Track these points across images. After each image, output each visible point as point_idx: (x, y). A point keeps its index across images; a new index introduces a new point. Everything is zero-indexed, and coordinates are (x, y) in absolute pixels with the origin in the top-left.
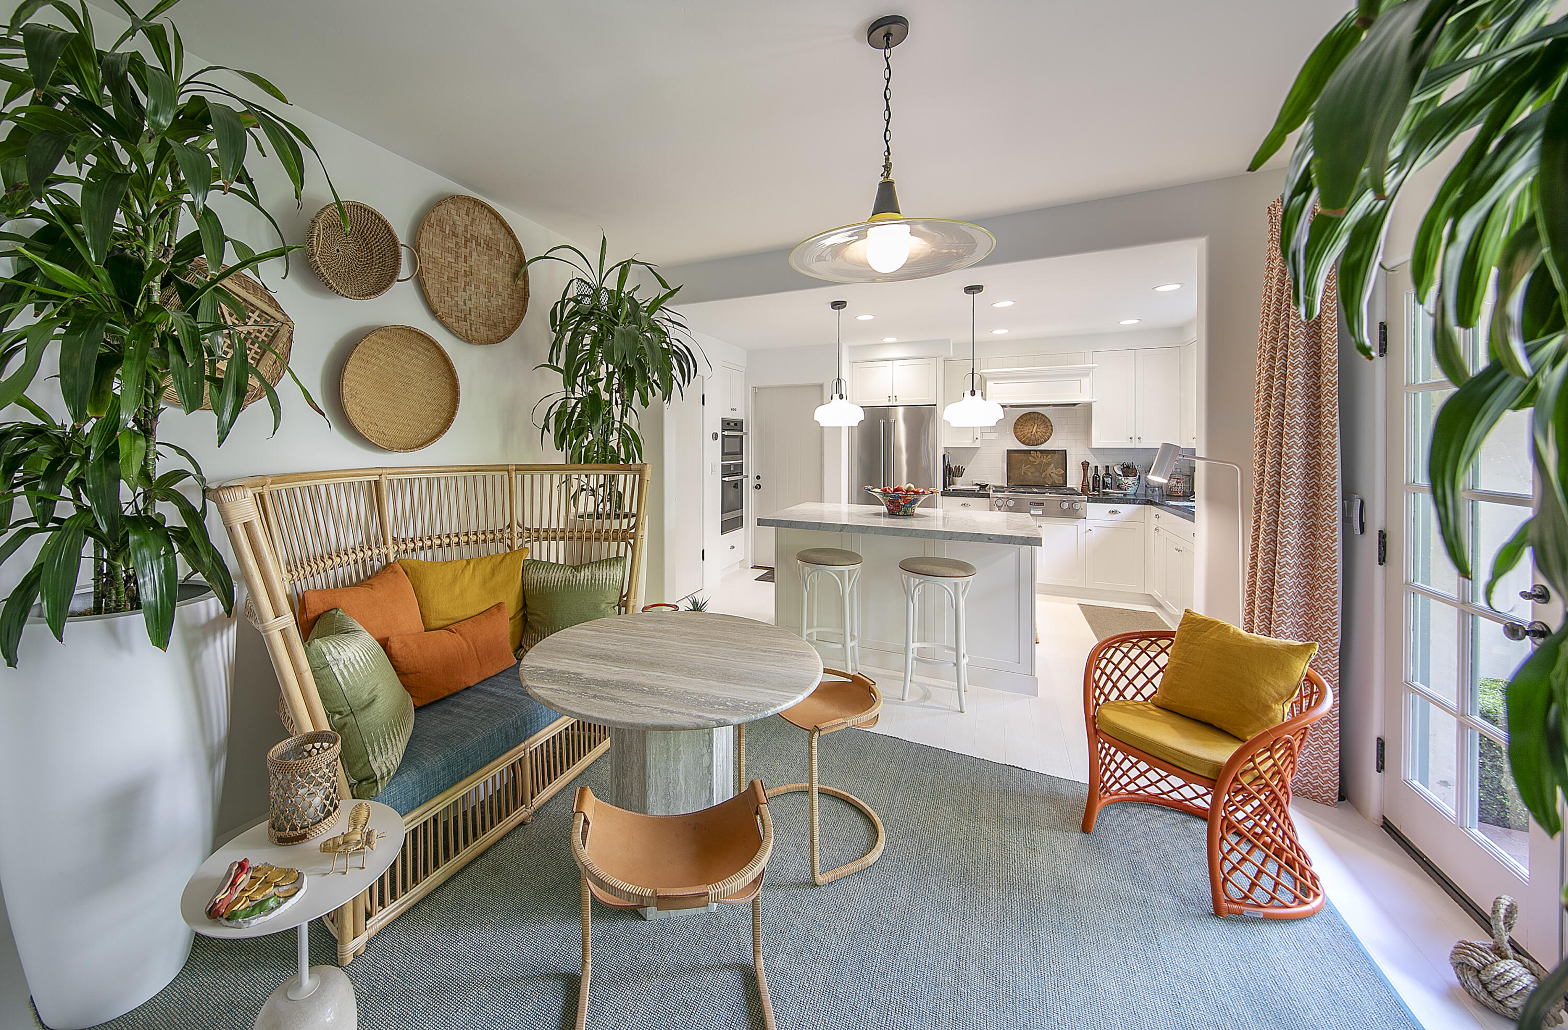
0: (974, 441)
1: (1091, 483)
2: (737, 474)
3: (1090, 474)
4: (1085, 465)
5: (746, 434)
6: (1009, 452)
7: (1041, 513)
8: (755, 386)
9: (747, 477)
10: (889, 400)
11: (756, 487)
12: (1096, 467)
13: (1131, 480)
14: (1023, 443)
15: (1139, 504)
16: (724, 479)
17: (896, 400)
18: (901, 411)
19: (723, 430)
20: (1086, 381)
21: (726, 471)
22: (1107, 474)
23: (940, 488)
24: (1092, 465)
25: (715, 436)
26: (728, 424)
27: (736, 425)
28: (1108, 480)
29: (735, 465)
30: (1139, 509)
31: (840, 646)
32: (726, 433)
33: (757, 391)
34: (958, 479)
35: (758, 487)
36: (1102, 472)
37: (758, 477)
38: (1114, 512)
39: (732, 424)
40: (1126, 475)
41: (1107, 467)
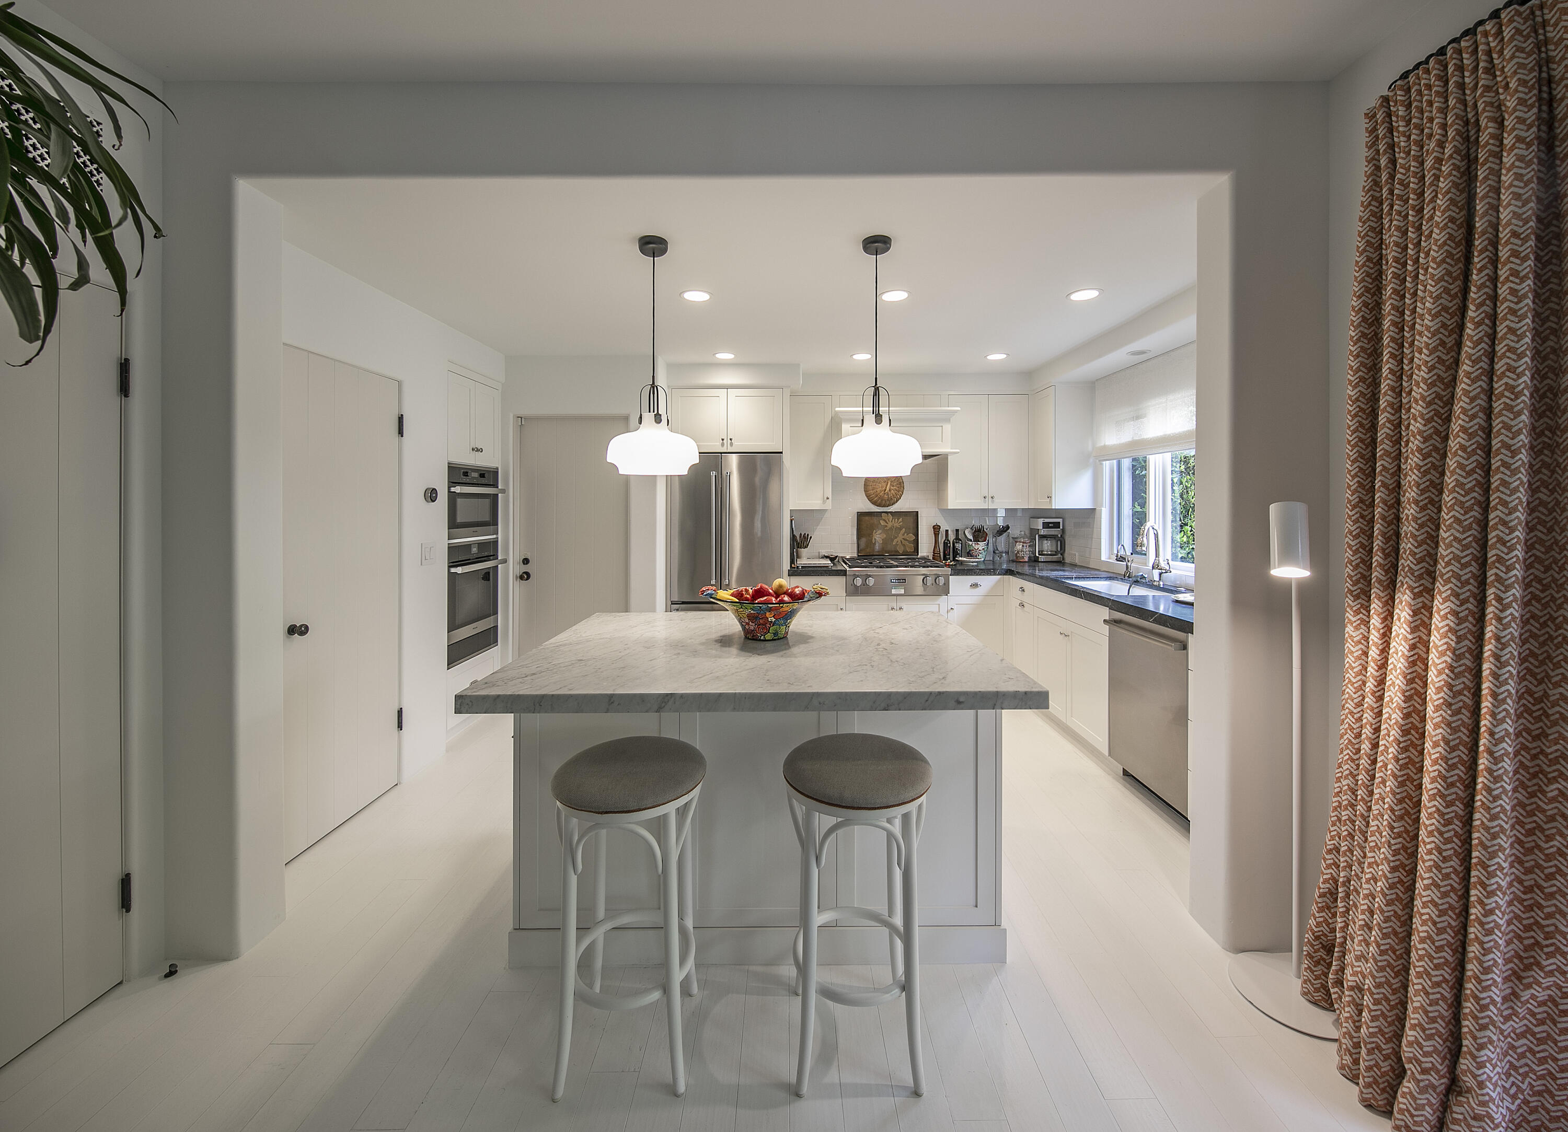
0: (824, 502)
1: (942, 550)
2: (487, 558)
3: (942, 539)
4: (936, 529)
5: (503, 491)
6: (861, 516)
7: (902, 591)
8: (521, 413)
9: (505, 561)
10: (723, 445)
11: (521, 578)
12: (947, 531)
13: (981, 546)
14: (874, 503)
15: (999, 574)
16: (453, 570)
17: (731, 444)
18: (734, 460)
19: (452, 483)
20: (947, 427)
21: (457, 556)
22: (957, 539)
23: (786, 566)
24: (943, 529)
25: (431, 495)
26: (466, 474)
27: (482, 476)
28: (958, 546)
29: (481, 545)
30: (999, 581)
31: (656, 995)
32: (458, 489)
33: (523, 421)
34: (803, 551)
35: (525, 576)
36: (952, 537)
37: (526, 561)
38: (975, 585)
39: (475, 475)
40: (976, 539)
41: (957, 531)
